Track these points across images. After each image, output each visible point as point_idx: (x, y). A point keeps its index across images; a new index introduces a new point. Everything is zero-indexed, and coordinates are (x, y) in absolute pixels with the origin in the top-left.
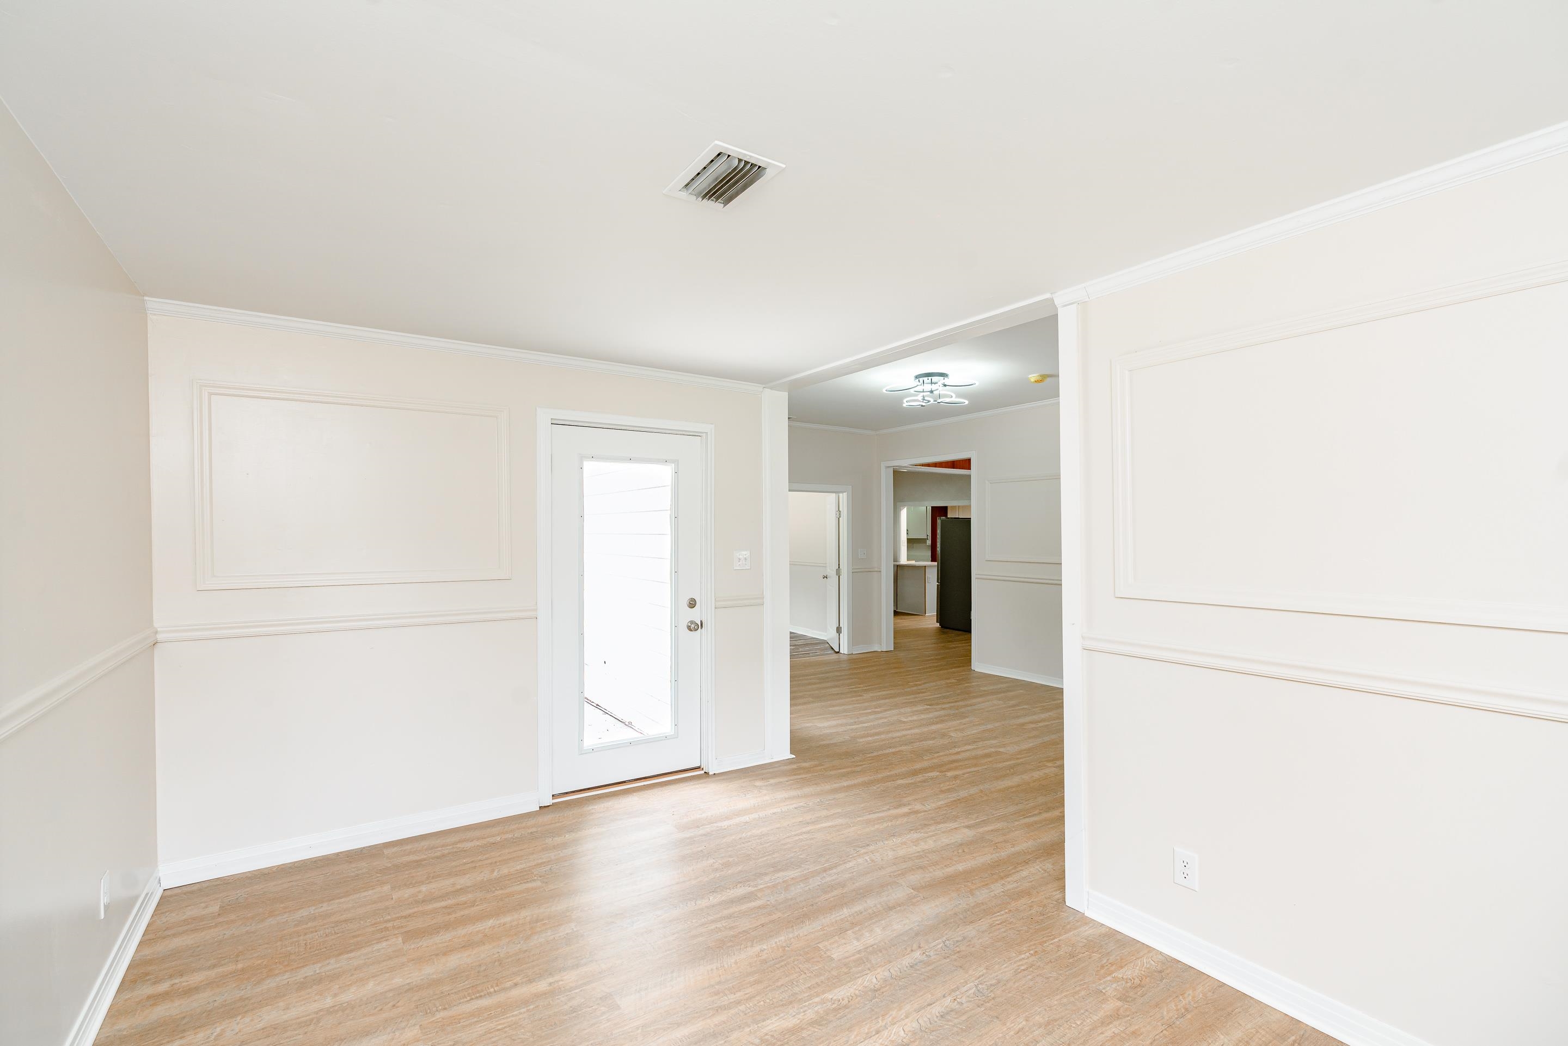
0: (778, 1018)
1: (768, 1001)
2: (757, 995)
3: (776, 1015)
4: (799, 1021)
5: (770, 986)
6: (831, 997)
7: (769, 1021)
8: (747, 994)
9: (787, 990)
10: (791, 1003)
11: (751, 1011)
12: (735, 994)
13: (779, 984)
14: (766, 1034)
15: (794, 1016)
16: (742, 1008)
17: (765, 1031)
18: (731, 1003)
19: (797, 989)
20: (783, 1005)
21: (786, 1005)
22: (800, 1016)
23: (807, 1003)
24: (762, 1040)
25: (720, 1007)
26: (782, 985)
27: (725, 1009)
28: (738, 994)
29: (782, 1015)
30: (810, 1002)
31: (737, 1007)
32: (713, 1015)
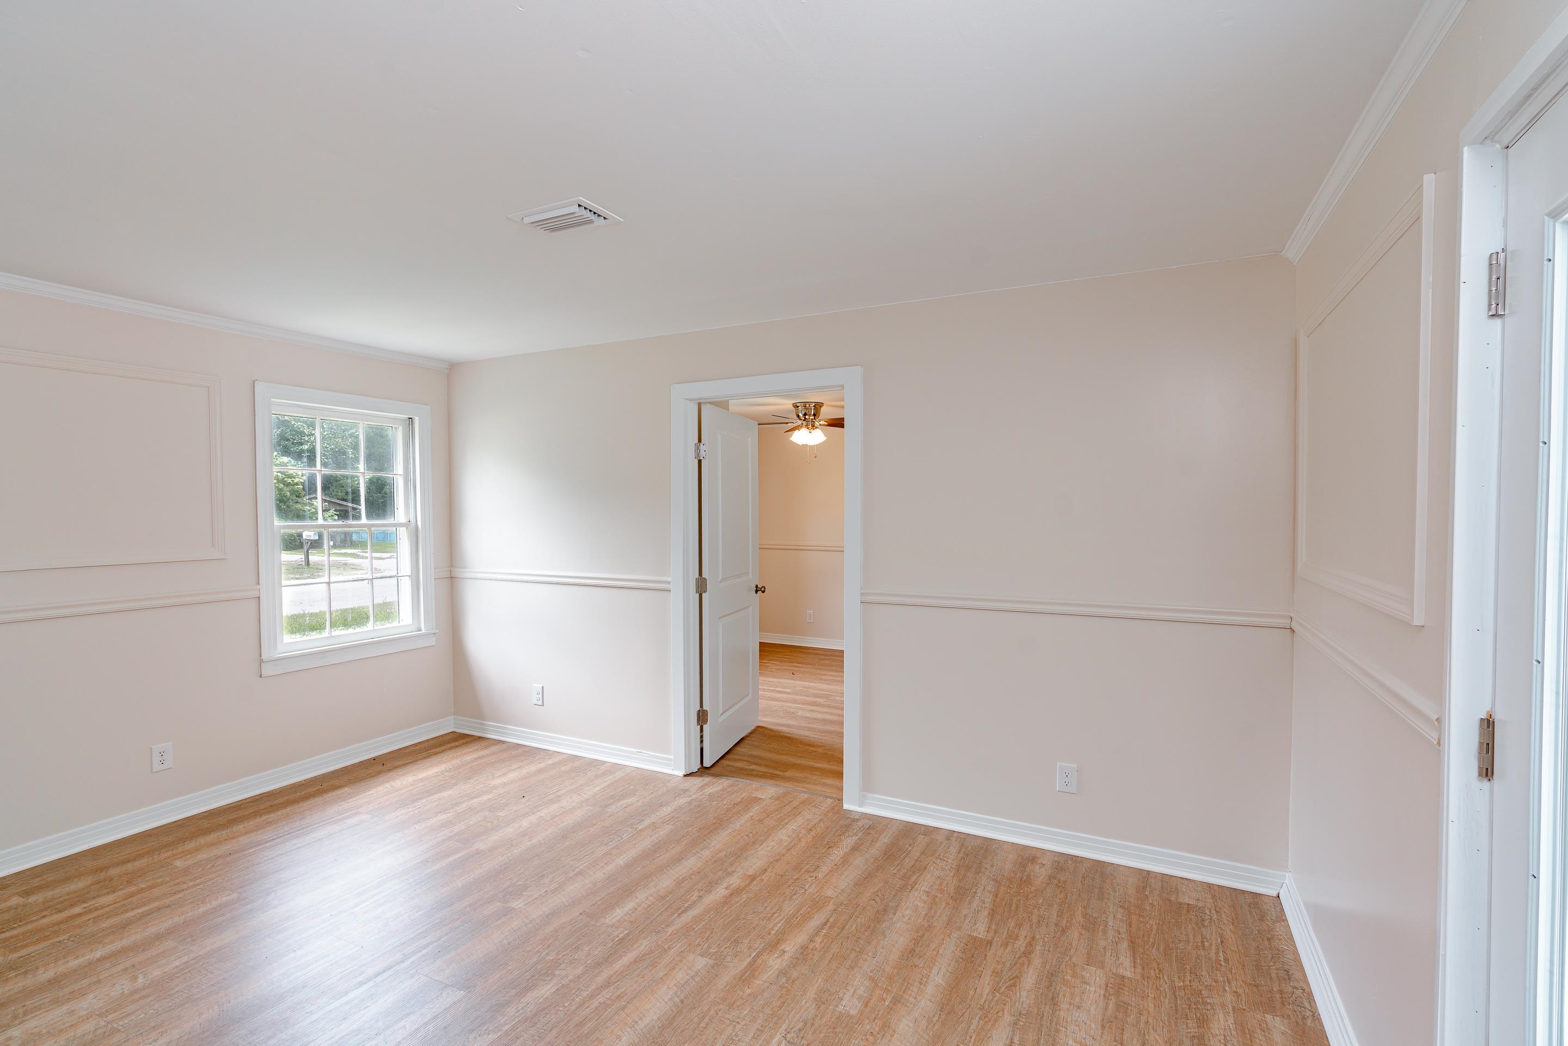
0: (544, 996)
1: (561, 1009)
2: (575, 1010)
3: (547, 998)
4: (522, 1001)
5: (565, 1024)
6: (490, 1036)
7: (552, 991)
8: (588, 1007)
9: (543, 1026)
10: (535, 1015)
11: (574, 993)
12: (599, 1003)
13: (555, 1031)
14: (550, 980)
15: (528, 1004)
16: (585, 994)
17: (554, 982)
18: (599, 994)
19: (532, 1031)
20: (544, 1010)
21: (540, 1010)
22: (521, 1005)
23: (517, 1020)
24: (554, 975)
25: (608, 987)
26: (551, 1030)
27: (601, 987)
28: (596, 1004)
29: (541, 1000)
30: (513, 1023)
31: (591, 992)
32: (610, 978)
